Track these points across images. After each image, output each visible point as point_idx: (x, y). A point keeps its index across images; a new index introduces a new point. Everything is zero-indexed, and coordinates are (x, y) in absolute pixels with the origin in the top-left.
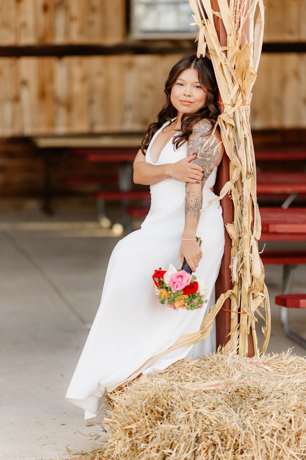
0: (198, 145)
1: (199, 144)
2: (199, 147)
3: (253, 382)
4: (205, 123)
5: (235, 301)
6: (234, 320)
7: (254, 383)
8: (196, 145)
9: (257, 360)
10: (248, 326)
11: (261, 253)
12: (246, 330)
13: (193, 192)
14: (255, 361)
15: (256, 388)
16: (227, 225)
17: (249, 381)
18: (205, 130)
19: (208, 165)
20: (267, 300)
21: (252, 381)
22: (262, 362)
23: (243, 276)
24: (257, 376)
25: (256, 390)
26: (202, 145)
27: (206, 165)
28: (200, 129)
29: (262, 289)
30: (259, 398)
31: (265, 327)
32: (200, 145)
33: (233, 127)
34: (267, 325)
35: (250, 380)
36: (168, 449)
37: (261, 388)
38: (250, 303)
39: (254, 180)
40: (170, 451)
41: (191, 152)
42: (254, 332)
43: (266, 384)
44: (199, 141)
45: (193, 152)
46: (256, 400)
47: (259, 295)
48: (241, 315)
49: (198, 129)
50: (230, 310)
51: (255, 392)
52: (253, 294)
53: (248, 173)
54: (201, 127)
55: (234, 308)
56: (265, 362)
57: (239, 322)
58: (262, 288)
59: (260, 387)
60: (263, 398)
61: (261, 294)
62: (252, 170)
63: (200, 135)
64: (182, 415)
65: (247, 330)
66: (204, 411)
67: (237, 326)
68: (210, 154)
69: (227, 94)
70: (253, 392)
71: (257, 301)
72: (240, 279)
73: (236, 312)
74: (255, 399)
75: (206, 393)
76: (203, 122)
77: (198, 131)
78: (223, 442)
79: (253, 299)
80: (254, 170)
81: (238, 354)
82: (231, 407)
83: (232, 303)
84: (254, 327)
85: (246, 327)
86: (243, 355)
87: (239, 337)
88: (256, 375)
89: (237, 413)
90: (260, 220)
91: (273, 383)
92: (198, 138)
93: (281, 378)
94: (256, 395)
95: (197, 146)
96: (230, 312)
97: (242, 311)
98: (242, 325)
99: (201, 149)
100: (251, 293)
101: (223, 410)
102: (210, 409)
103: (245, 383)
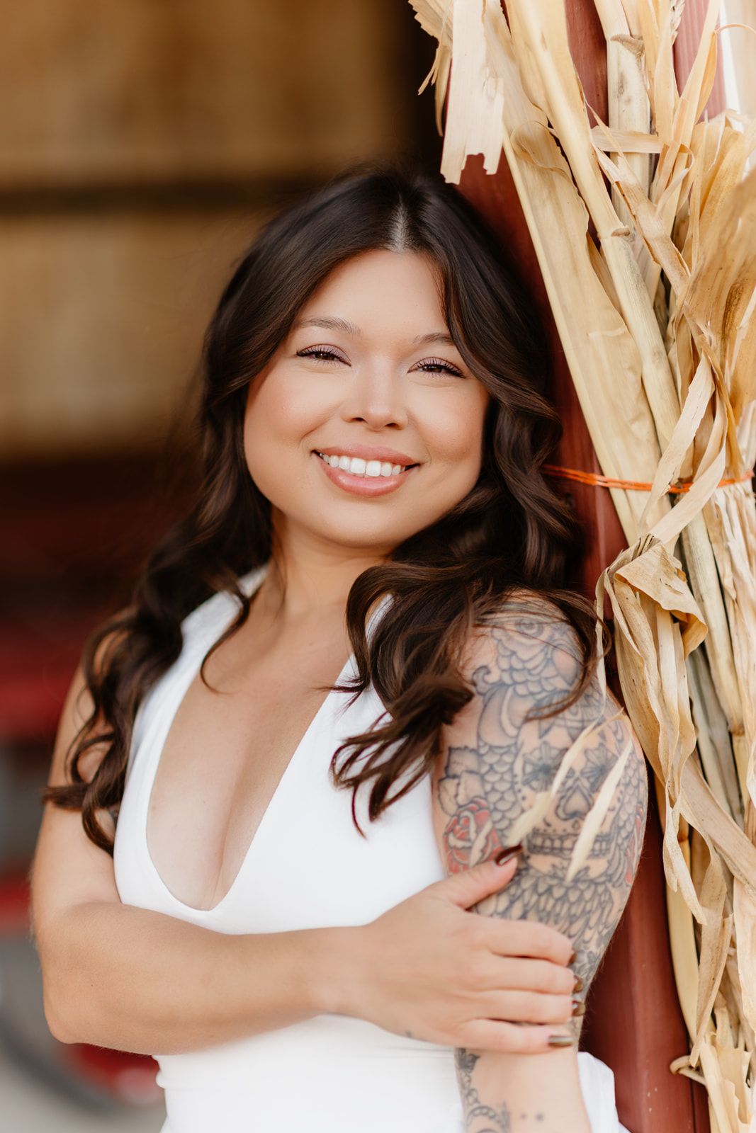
0: (519, 779)
1: (529, 769)
2: (526, 791)
4: (540, 623)
8: (507, 777)
13: (540, 1117)
18: (549, 672)
19: (600, 903)
26: (547, 772)
27: (588, 908)
28: (518, 665)
32: (535, 775)
41: (473, 826)
44: (525, 750)
49: (504, 664)
54: (524, 655)
63: (524, 706)
68: (607, 829)
69: (636, 419)
76: (528, 618)
77: (501, 684)
92: (512, 732)
95: (513, 784)
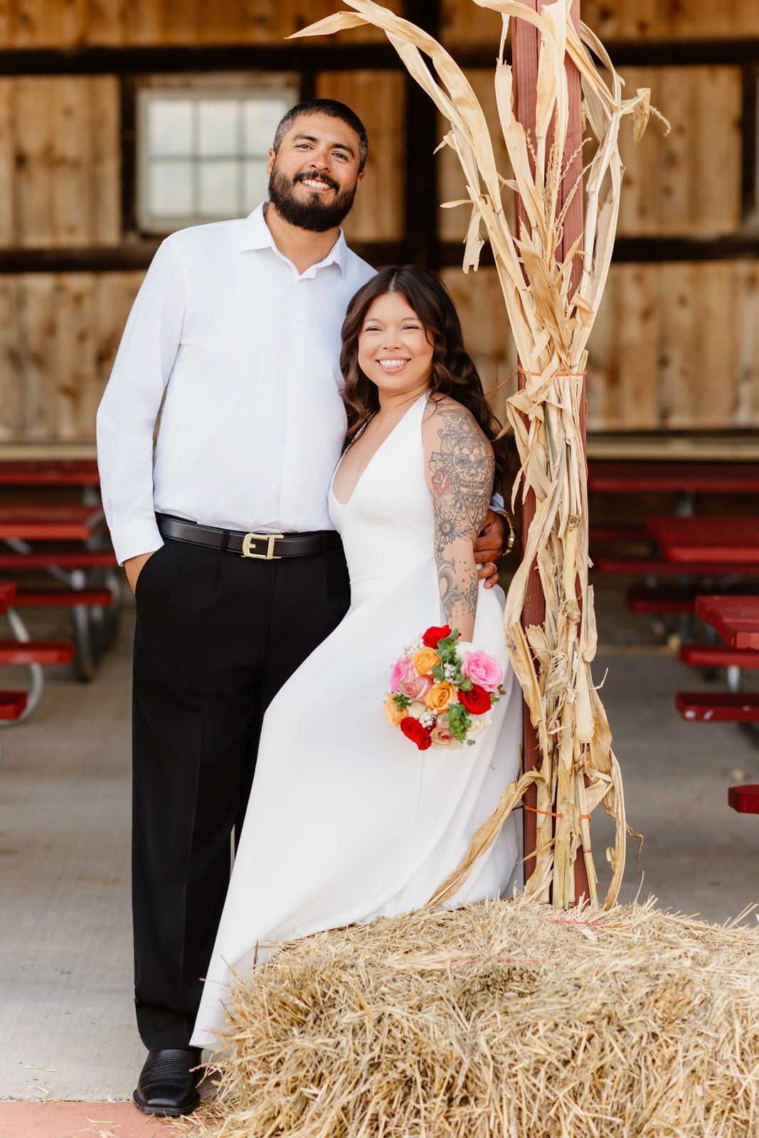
0: (455, 463)
1: (457, 460)
2: (457, 467)
3: (531, 959)
5: (545, 790)
6: (542, 830)
7: (534, 961)
9: (575, 917)
10: (573, 843)
11: (598, 687)
12: (568, 853)
14: (568, 918)
15: (527, 971)
16: (528, 628)
17: (524, 956)
18: (461, 431)
20: (617, 789)
21: (530, 957)
22: (584, 922)
23: (561, 737)
24: (543, 949)
25: (525, 975)
28: (452, 429)
29: (607, 768)
30: (524, 993)
31: (612, 849)
32: (459, 462)
33: (541, 422)
34: (616, 845)
35: (526, 956)
36: (312, 1086)
37: (538, 974)
38: (578, 794)
39: (583, 535)
40: (315, 1091)
41: (442, 476)
42: (589, 858)
43: (556, 964)
44: (455, 454)
45: (446, 477)
46: (516, 995)
47: (599, 779)
48: (558, 820)
49: (447, 429)
50: (536, 808)
51: (522, 979)
52: (585, 775)
53: (571, 520)
54: (453, 426)
55: (544, 804)
56: (590, 922)
57: (553, 836)
58: (608, 764)
59: (537, 971)
60: (532, 993)
61: (607, 778)
62: (580, 513)
64: (349, 1018)
65: (571, 853)
66: (399, 1012)
67: (550, 842)
68: (482, 480)
70: (519, 979)
71: (597, 791)
72: (555, 743)
73: (546, 813)
74: (514, 994)
75: (422, 975)
77: (446, 435)
78: (428, 1079)
79: (587, 786)
80: (583, 513)
81: (551, 902)
82: (461, 1008)
83: (540, 794)
84: (587, 845)
85: (568, 845)
86: (561, 904)
87: (552, 867)
88: (543, 945)
89: (468, 1020)
90: (593, 620)
91: (572, 963)
92: (451, 449)
93: (598, 954)
94: (518, 987)
96: (535, 813)
97: (558, 812)
98: (559, 841)
99: (462, 470)
100: (581, 773)
101: (439, 1012)
102: (411, 1008)
103: (514, 961)
